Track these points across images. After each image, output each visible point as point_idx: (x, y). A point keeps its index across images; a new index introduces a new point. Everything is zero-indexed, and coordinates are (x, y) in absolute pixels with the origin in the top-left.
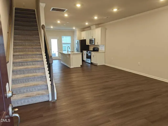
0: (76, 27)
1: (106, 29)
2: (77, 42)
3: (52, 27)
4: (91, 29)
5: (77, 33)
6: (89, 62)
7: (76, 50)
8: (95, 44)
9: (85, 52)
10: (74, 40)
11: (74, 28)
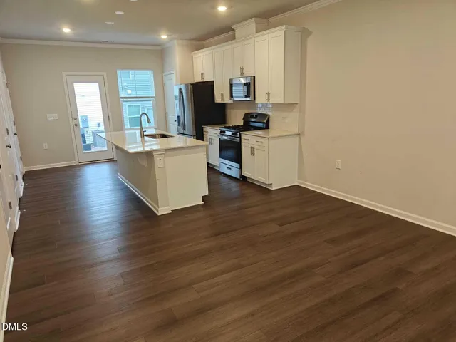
0: (172, 29)
1: (305, 34)
2: (177, 93)
3: (66, 30)
4: (234, 38)
5: (177, 56)
6: (234, 173)
7: (177, 123)
8: (256, 102)
9: (213, 133)
10: (164, 85)
11: (164, 37)
